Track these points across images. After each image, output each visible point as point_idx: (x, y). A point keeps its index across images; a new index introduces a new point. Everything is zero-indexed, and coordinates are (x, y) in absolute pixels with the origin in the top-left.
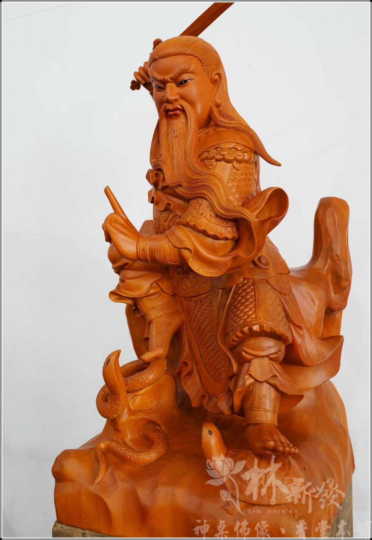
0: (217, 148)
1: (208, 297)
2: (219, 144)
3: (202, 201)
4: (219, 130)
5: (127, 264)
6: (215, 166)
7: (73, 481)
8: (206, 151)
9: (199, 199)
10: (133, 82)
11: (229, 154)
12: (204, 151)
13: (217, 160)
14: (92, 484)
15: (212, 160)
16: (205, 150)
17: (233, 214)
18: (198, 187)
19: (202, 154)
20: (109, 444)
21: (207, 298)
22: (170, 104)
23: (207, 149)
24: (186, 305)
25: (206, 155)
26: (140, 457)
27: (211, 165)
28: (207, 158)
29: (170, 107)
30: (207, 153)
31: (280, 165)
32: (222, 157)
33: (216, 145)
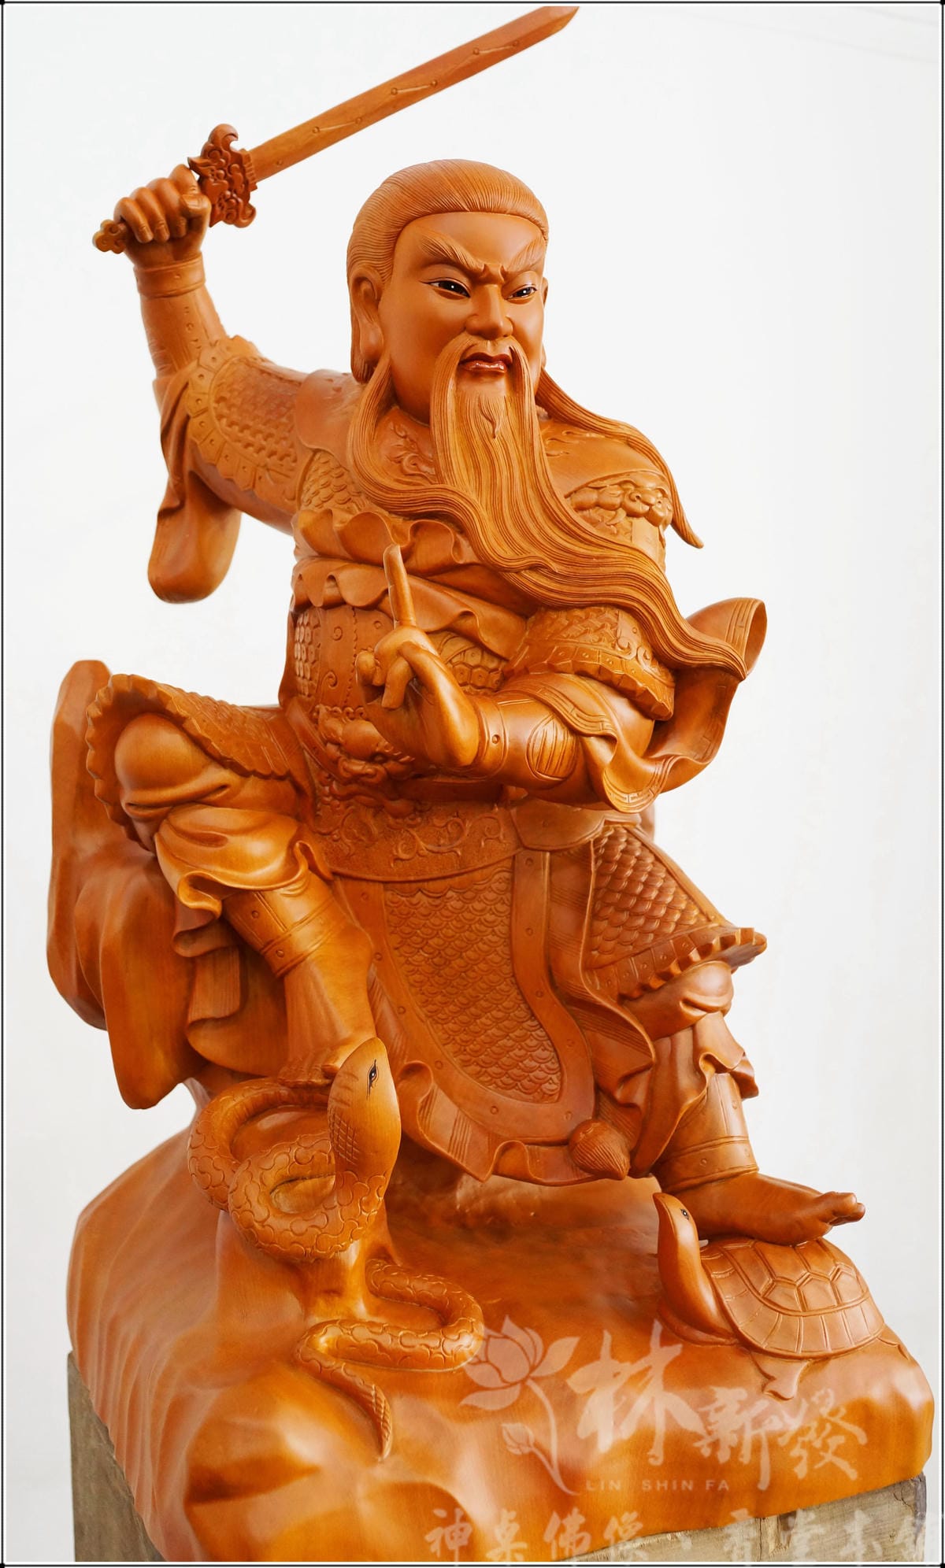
0: (626, 482)
1: (497, 877)
2: (628, 474)
3: (617, 615)
4: (588, 435)
5: (223, 787)
6: (629, 528)
7: (312, 1471)
8: (591, 485)
9: (602, 608)
10: (109, 228)
11: (659, 502)
12: (586, 485)
13: (632, 514)
14: (379, 1459)
15: (613, 513)
16: (589, 483)
17: (706, 654)
18: (605, 577)
19: (575, 492)
20: (341, 1336)
21: (490, 880)
22: (489, 342)
23: (593, 482)
24: (386, 905)
25: (593, 497)
26: (460, 1342)
27: (614, 525)
28: (598, 505)
29: (488, 348)
30: (595, 491)
31: (698, 546)
32: (647, 508)
33: (621, 475)
